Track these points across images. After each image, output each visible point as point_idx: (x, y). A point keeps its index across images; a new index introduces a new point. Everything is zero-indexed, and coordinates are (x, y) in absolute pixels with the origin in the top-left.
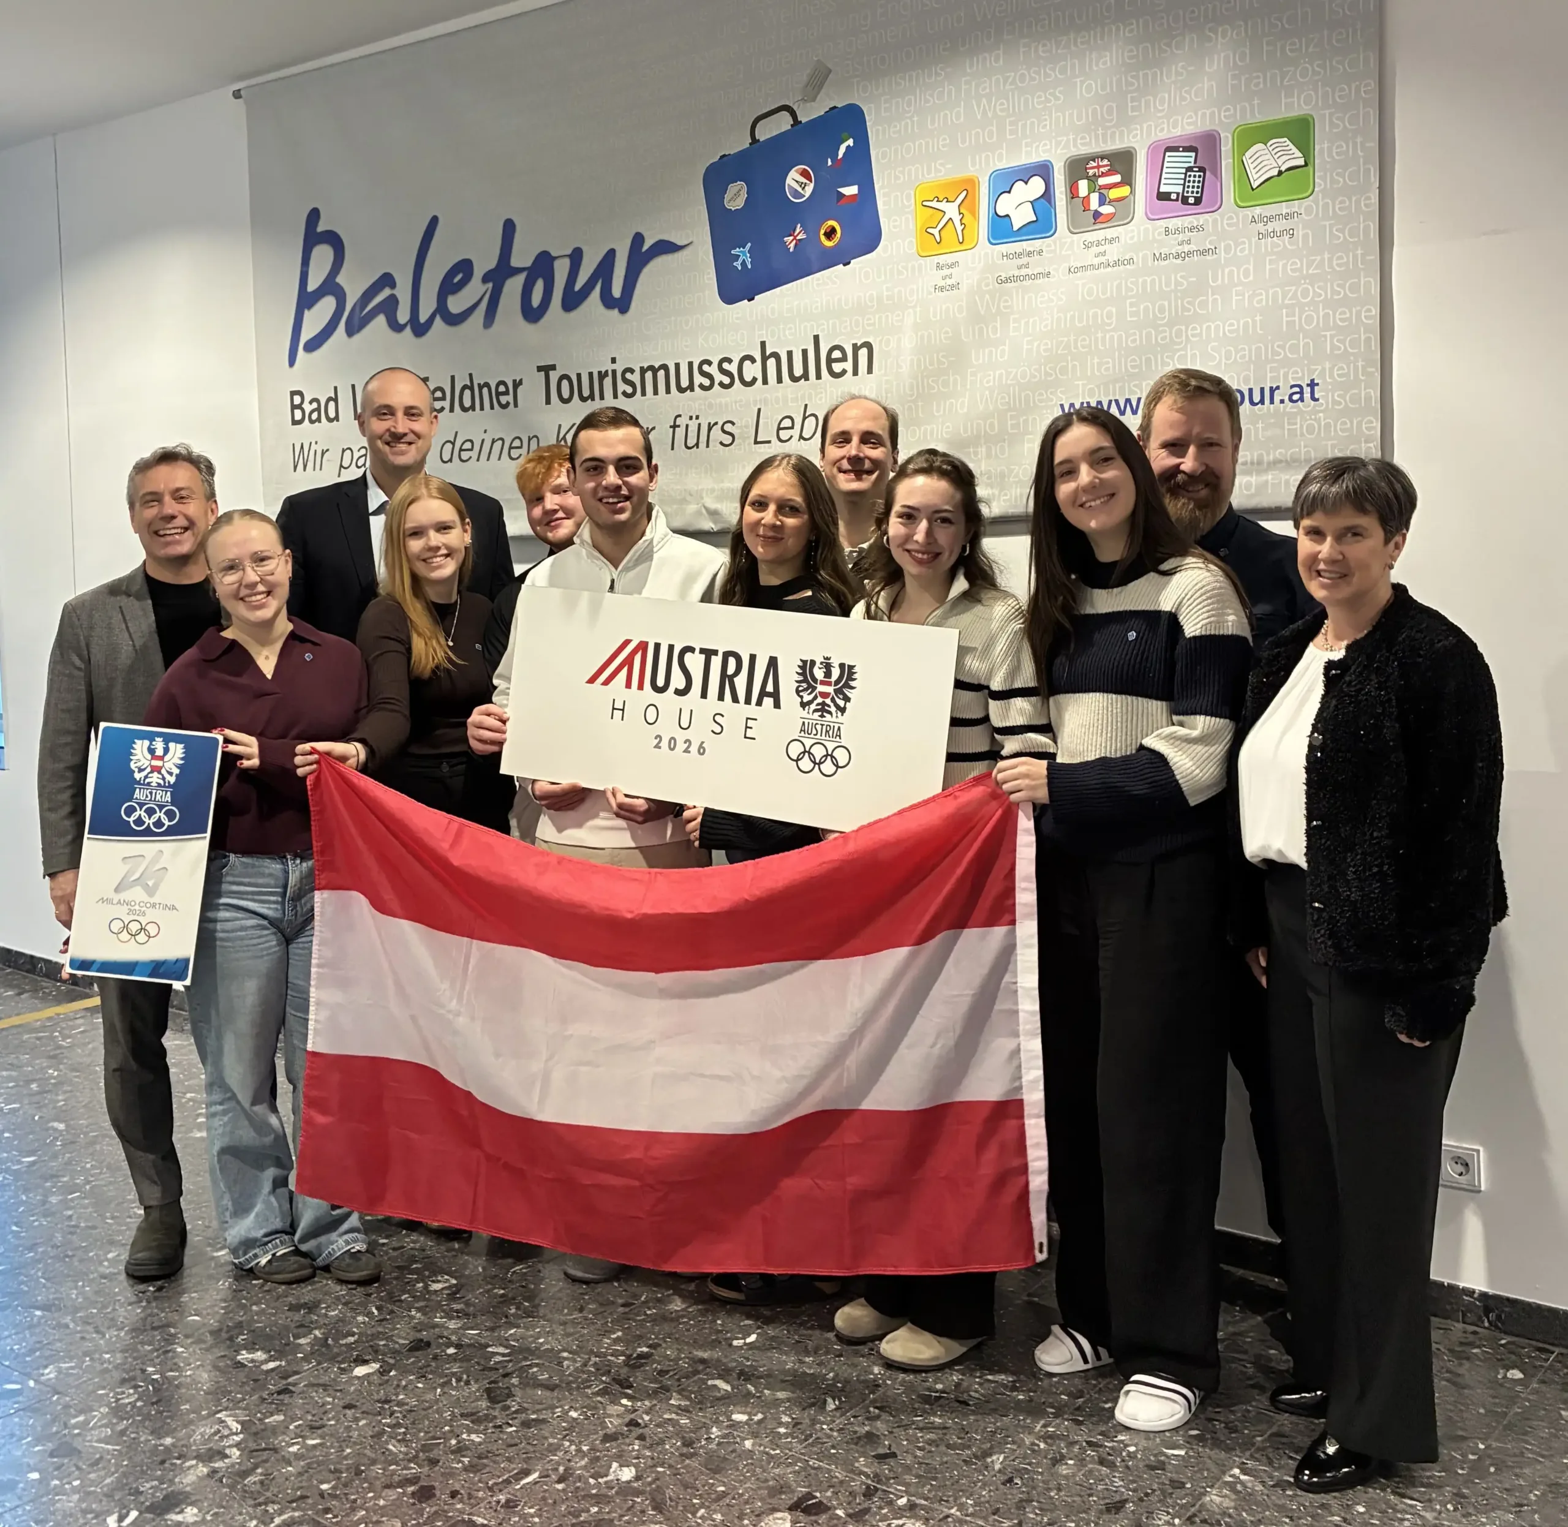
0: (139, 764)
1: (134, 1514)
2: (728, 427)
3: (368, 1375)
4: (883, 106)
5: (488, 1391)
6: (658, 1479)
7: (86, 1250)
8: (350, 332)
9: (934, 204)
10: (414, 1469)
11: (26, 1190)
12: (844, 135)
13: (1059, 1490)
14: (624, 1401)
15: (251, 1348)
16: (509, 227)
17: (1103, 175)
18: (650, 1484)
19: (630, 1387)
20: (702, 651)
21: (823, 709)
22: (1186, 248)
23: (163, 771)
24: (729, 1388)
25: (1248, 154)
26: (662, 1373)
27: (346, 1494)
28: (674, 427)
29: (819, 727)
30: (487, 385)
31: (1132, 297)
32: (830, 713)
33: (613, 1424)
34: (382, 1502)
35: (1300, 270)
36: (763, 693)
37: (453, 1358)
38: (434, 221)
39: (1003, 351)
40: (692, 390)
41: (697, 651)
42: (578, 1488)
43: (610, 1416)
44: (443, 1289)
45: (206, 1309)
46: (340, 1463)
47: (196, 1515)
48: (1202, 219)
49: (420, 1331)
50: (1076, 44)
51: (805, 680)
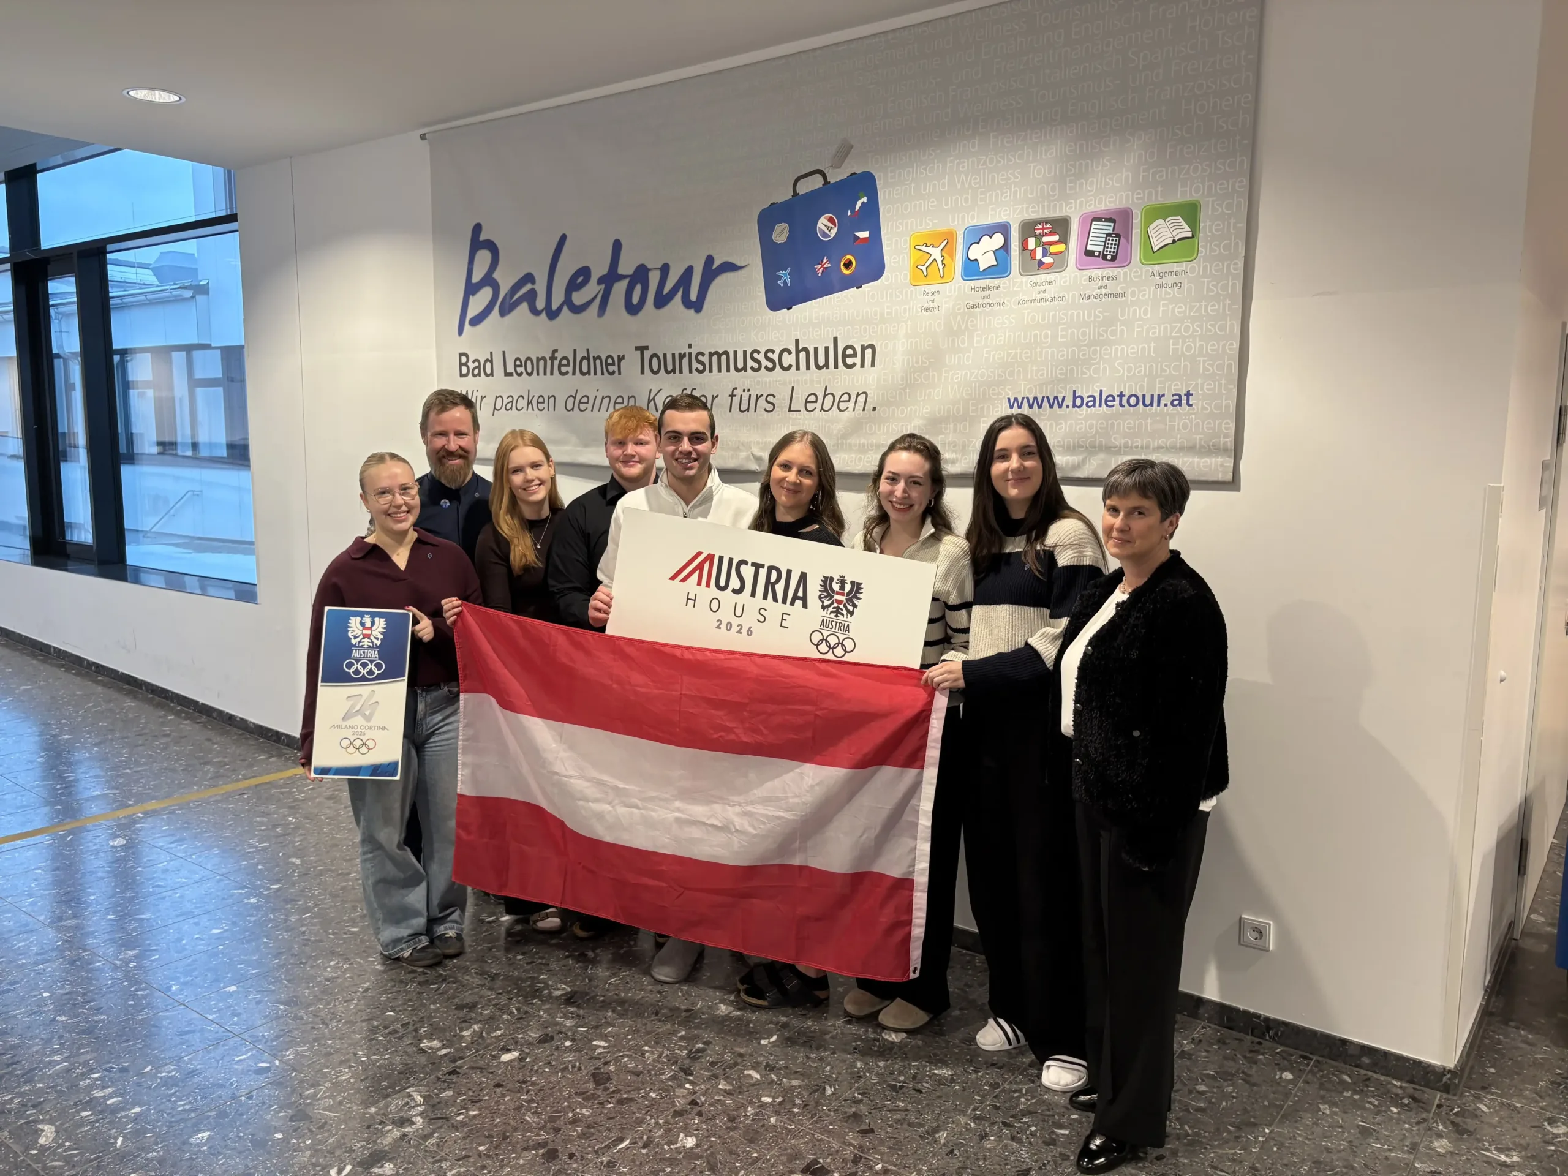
0: (354, 633)
1: (349, 1168)
2: (770, 399)
3: (511, 1061)
4: (889, 174)
5: (594, 1075)
6: (711, 1147)
7: (316, 958)
8: (503, 313)
9: (924, 248)
10: (544, 1136)
11: (274, 910)
12: (861, 194)
13: (985, 1160)
14: (687, 1086)
15: (431, 1039)
16: (617, 246)
17: (1046, 235)
18: (706, 1150)
19: (691, 1074)
20: (753, 564)
21: (837, 611)
22: (1104, 291)
23: (372, 637)
24: (758, 1077)
25: (1152, 227)
26: (713, 1064)
27: (497, 1155)
28: (732, 396)
29: (834, 624)
30: (599, 357)
31: (1064, 324)
32: (843, 615)
33: (680, 1103)
34: (521, 1162)
35: (1185, 312)
36: (795, 597)
37: (569, 1050)
38: (563, 238)
39: (968, 356)
40: (746, 371)
41: (750, 564)
42: (656, 1152)
43: (678, 1097)
44: (562, 995)
45: (398, 1006)
46: (492, 1130)
47: (391, 1169)
48: (1116, 271)
49: (546, 1027)
50: (1031, 139)
51: (826, 590)
